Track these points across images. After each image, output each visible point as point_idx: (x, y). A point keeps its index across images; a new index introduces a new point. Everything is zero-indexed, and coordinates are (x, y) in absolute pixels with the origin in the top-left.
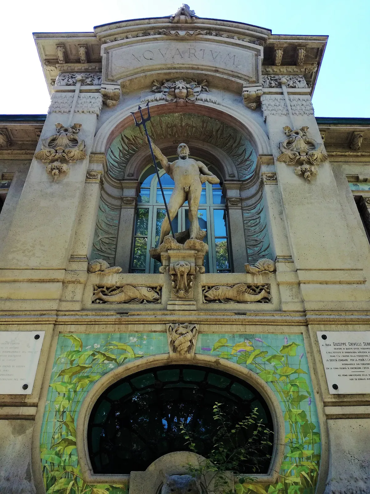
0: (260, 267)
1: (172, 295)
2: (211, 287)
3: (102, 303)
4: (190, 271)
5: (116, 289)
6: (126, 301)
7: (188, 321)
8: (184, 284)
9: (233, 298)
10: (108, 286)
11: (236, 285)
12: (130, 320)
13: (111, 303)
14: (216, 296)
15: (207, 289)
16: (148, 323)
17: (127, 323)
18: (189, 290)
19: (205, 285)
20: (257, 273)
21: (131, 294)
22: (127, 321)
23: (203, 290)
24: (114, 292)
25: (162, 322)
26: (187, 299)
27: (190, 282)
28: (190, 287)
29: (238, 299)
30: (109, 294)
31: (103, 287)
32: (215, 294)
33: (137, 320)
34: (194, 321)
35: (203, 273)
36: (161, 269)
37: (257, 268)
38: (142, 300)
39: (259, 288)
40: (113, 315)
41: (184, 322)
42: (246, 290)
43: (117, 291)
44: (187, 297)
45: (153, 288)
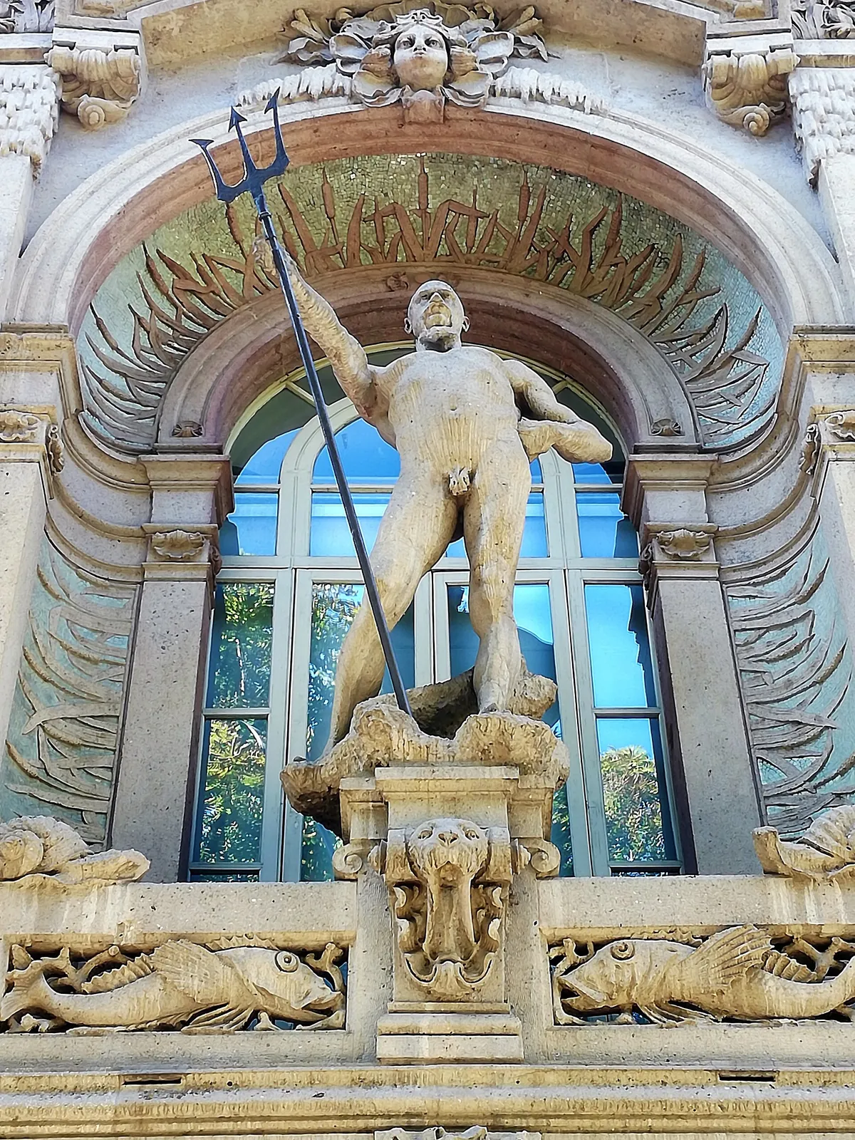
0: (830, 845)
1: (401, 988)
2: (591, 947)
3: (49, 1031)
4: (485, 869)
5: (120, 958)
6: (172, 1021)
7: (484, 1117)
8: (461, 929)
9: (705, 1000)
10: (81, 949)
11: (718, 936)
12: (189, 1114)
13: (98, 1029)
14: (619, 989)
15: (572, 956)
16: (283, 1125)
17: (175, 1127)
18: (487, 960)
19: (560, 934)
20: (819, 877)
21: (196, 982)
22: (176, 1120)
23: (554, 962)
24: (109, 977)
25: (351, 1124)
26: (476, 1007)
27: (490, 918)
28: (488, 947)
29: (727, 1003)
30: (87, 986)
31: (55, 953)
32: (613, 980)
33: (226, 1114)
34: (515, 1116)
35: (549, 877)
36: (341, 856)
37: (818, 849)
38: (248, 1013)
39: (833, 950)
40: (104, 1090)
41: (461, 1122)
42: (765, 957)
43: (126, 971)
44: (474, 996)
45: (302, 953)
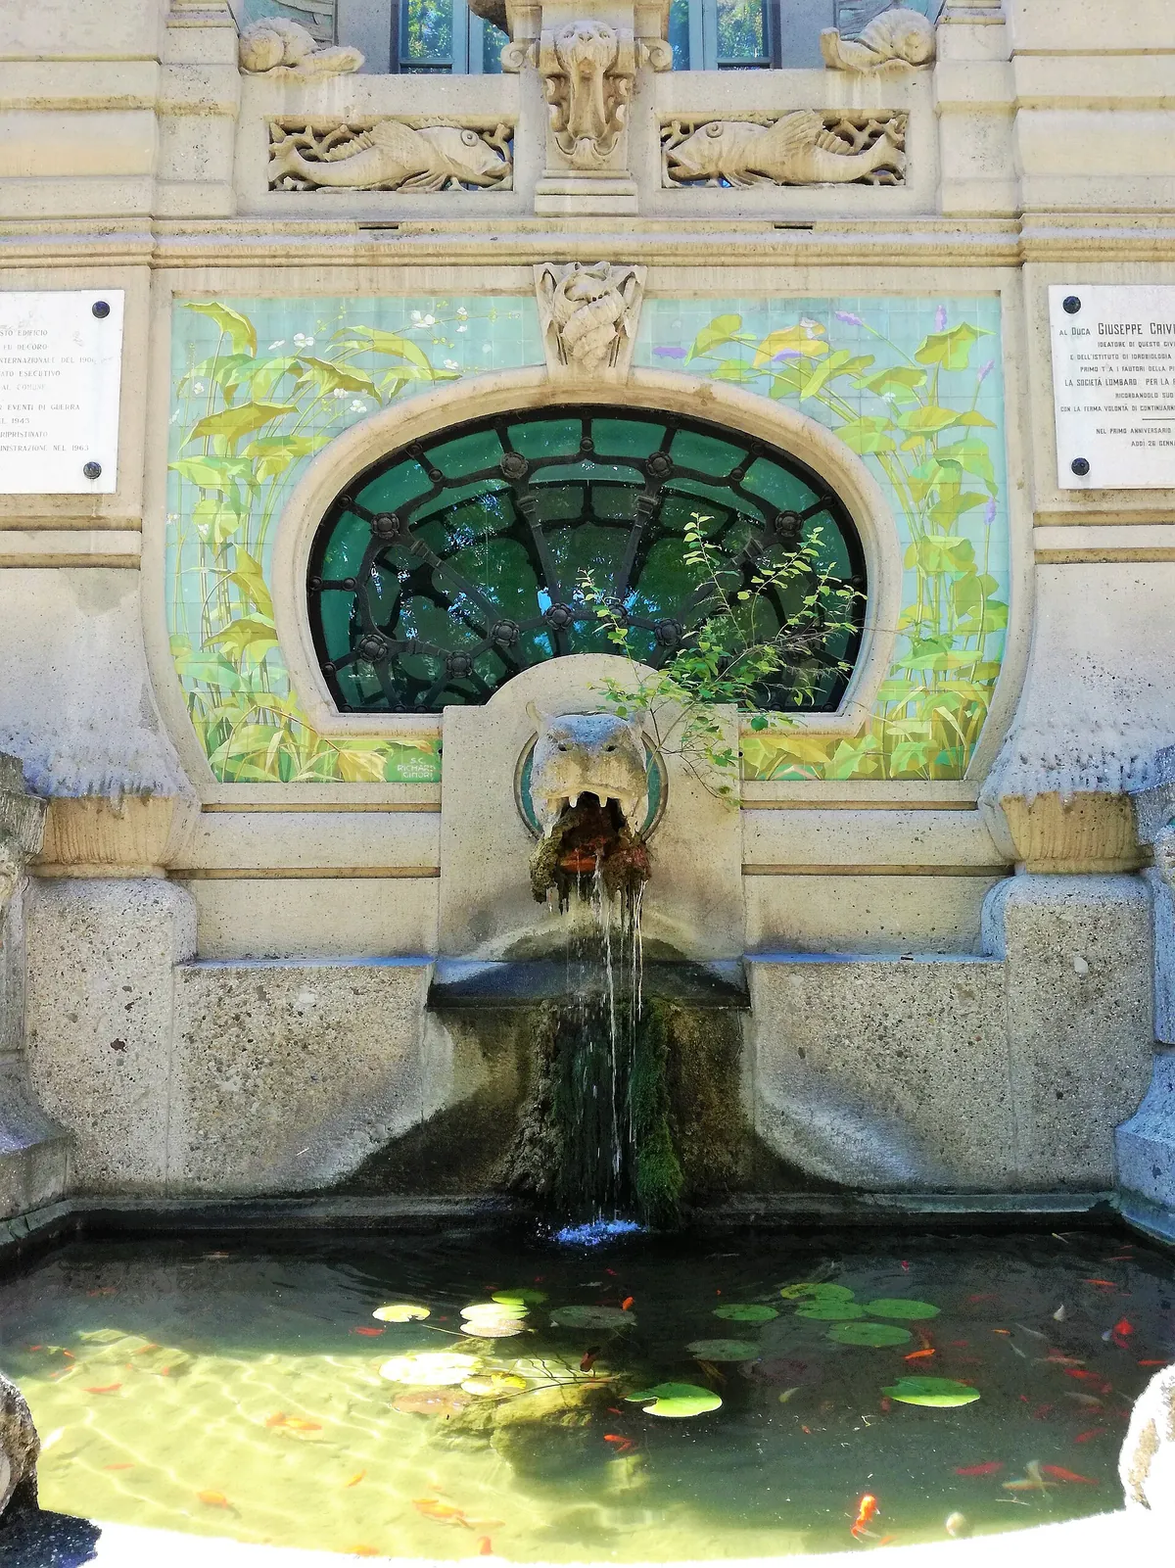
0: (878, 44)
1: (554, 161)
2: (692, 128)
3: (305, 190)
4: (614, 64)
5: (349, 135)
6: (391, 184)
7: (609, 255)
8: (595, 113)
9: (771, 170)
10: (321, 127)
11: (786, 119)
12: (406, 251)
13: (338, 188)
14: (710, 160)
15: (677, 136)
16: (471, 260)
17: (396, 260)
18: (614, 139)
19: (670, 117)
20: (866, 70)
21: (405, 154)
22: (397, 255)
23: (664, 139)
24: (342, 149)
25: (516, 260)
26: (606, 174)
27: (618, 104)
28: (615, 128)
29: (788, 173)
30: (327, 156)
31: (302, 131)
32: (706, 153)
33: (431, 251)
34: (630, 255)
35: (663, 71)
36: (507, 55)
37: (869, 47)
38: (443, 178)
39: (868, 130)
40: (346, 233)
41: (592, 259)
42: (818, 136)
43: (355, 144)
44: (605, 166)
45: (480, 132)
